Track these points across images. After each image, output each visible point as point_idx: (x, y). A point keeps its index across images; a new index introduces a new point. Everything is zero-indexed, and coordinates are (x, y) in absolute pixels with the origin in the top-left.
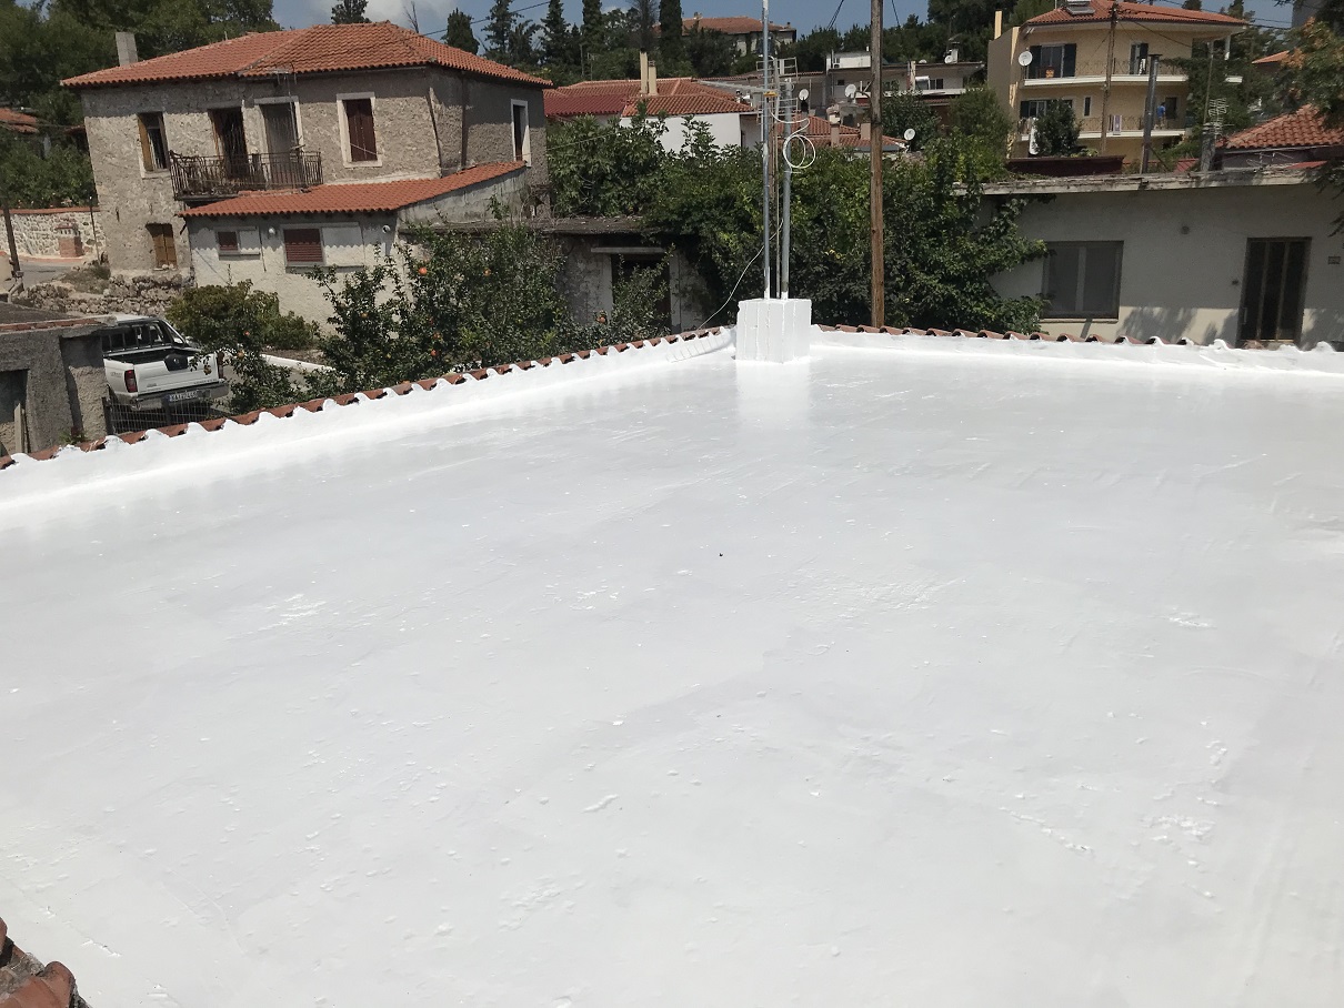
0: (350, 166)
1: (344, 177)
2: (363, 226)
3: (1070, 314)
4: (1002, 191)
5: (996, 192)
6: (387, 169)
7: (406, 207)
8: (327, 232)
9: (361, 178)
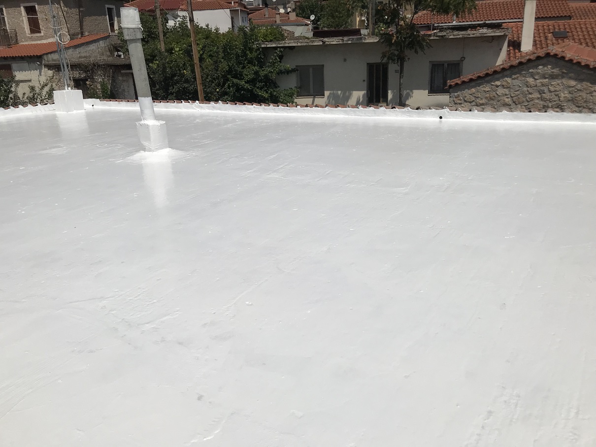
0: (30, 36)
1: (28, 41)
2: (29, 63)
3: (308, 95)
4: (274, 46)
5: (272, 46)
6: (46, 37)
7: (47, 54)
8: (14, 66)
9: (35, 41)
